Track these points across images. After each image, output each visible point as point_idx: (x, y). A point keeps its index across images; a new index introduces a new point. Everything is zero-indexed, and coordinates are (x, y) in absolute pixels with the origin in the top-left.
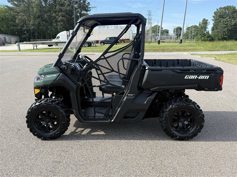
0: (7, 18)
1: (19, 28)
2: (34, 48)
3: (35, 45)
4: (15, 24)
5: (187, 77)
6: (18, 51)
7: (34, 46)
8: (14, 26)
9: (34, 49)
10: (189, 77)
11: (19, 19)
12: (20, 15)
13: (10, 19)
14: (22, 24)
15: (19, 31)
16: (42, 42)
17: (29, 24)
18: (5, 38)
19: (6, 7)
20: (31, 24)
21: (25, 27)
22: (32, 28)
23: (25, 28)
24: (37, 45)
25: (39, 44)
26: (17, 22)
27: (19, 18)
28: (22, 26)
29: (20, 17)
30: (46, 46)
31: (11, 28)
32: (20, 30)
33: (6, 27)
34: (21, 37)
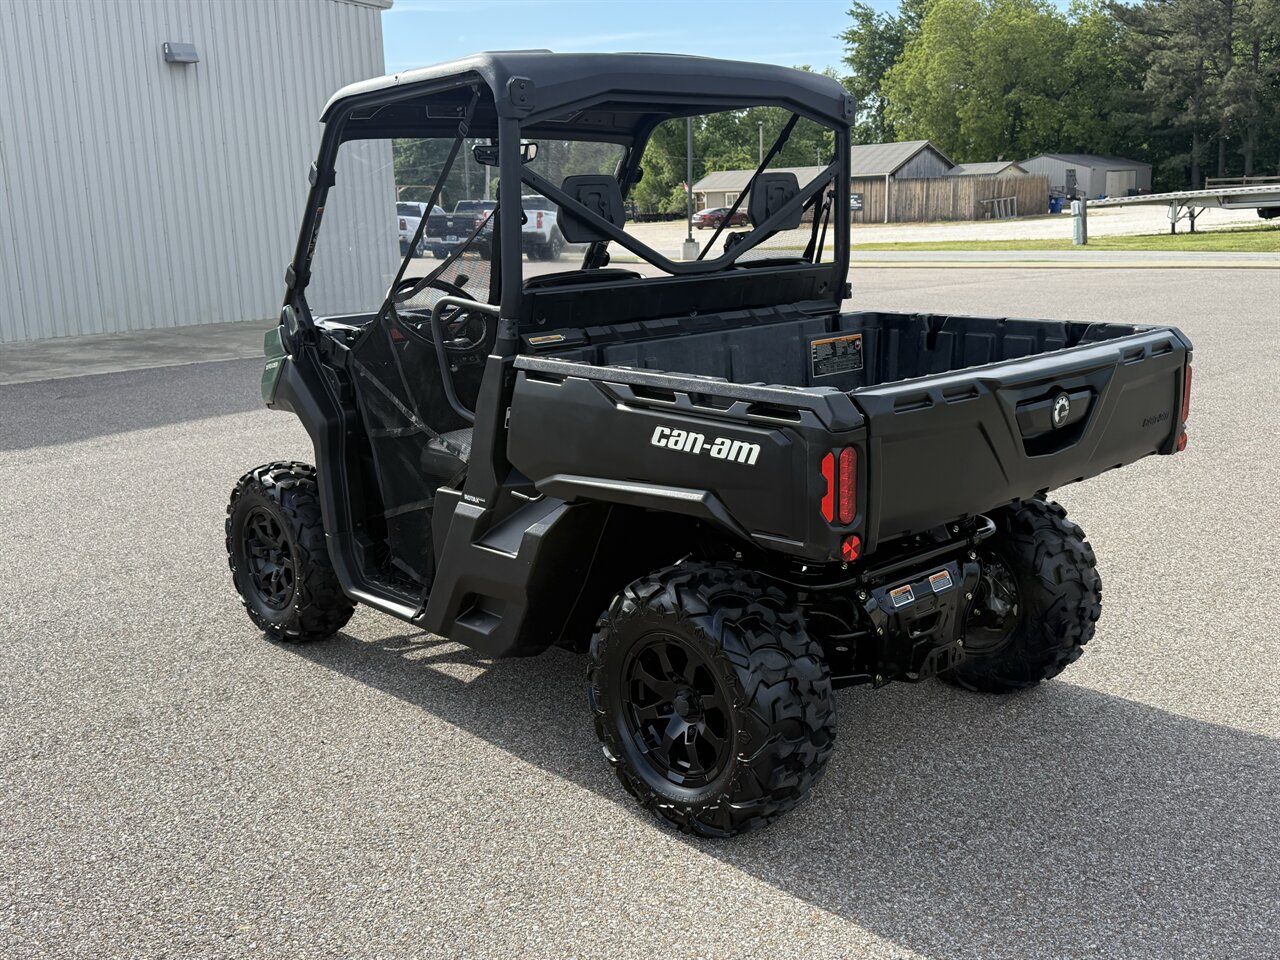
0: (1104, 67)
1: (1155, 117)
2: (1177, 231)
3: (1185, 209)
4: (1138, 96)
5: (663, 436)
6: (1075, 242)
7: (1176, 214)
8: (1132, 107)
9: (1173, 232)
10: (667, 437)
11: (1164, 71)
12: (1174, 47)
13: (1119, 73)
14: (1172, 96)
15: (1158, 132)
16: (1221, 192)
17: (1212, 94)
18: (1071, 174)
19: (1107, 12)
20: (1228, 92)
21: (1191, 107)
22: (1228, 111)
23: (1188, 117)
24: (1197, 210)
25: (1207, 202)
26: (1149, 84)
27: (1165, 62)
28: (1178, 106)
29: (1167, 58)
30: (1249, 216)
31: (1118, 119)
32: (1157, 127)
33: (1092, 118)
34: (1161, 167)
